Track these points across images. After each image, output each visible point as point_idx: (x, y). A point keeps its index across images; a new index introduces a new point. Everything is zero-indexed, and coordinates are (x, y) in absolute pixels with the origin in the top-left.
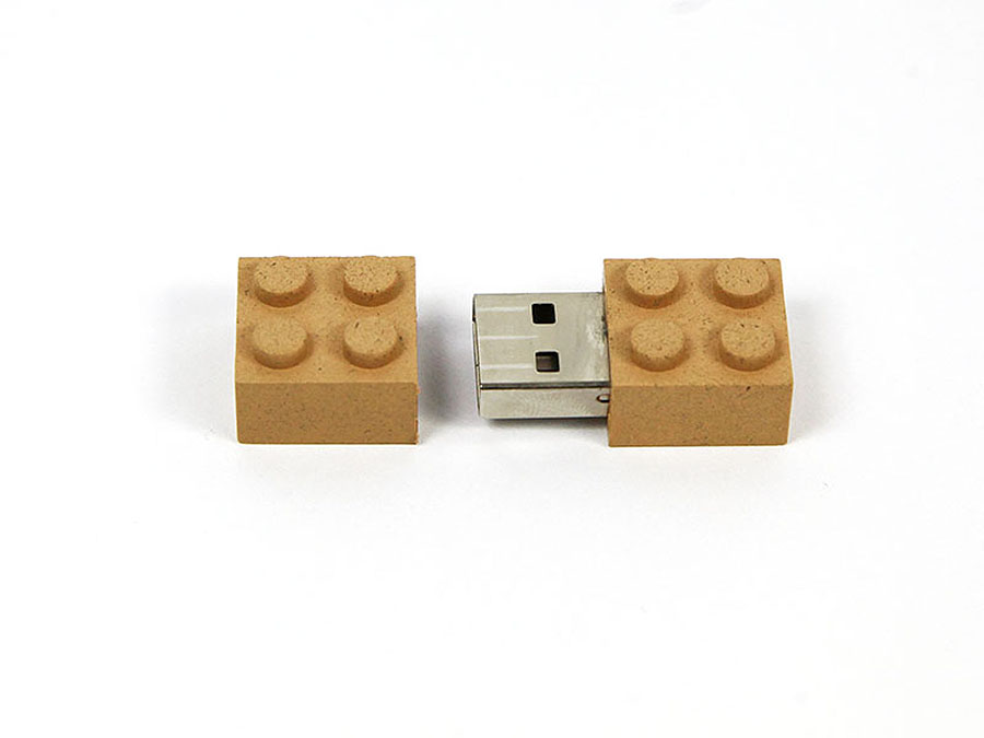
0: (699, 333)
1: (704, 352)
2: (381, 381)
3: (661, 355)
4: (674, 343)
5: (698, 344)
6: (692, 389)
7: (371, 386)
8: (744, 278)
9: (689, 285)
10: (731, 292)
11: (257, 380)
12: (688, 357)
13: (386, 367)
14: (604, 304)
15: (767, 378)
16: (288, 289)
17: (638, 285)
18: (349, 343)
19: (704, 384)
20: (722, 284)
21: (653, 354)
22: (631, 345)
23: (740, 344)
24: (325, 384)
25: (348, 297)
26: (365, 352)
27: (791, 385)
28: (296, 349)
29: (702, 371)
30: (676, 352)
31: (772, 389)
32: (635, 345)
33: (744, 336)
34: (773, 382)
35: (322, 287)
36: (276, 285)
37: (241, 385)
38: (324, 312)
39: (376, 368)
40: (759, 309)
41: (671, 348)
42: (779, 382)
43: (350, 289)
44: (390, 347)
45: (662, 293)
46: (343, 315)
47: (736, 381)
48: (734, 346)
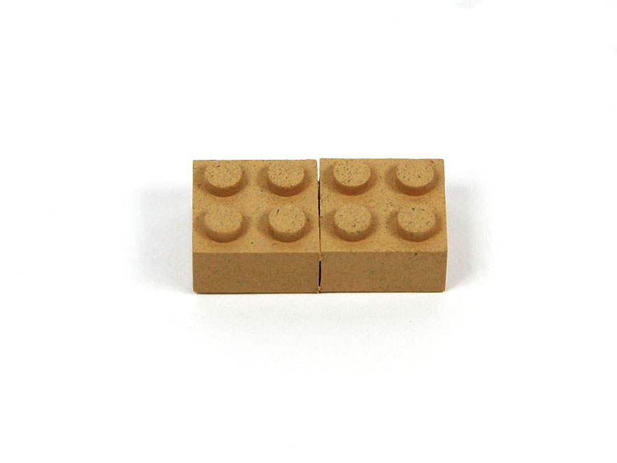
0: (384, 213)
1: (386, 227)
2: (295, 251)
3: (354, 230)
4: (364, 222)
5: (382, 221)
6: (375, 255)
7: (288, 255)
8: (416, 174)
9: (379, 179)
10: (407, 184)
11: (208, 250)
12: (375, 230)
13: (298, 241)
14: (319, 192)
15: (430, 247)
16: (228, 185)
17: (341, 179)
18: (272, 224)
19: (385, 251)
20: (400, 178)
21: (349, 229)
22: (334, 222)
23: (411, 223)
24: (256, 254)
25: (270, 190)
26: (284, 231)
27: (447, 251)
28: (235, 229)
29: (384, 242)
30: (365, 229)
31: (433, 255)
32: (337, 223)
33: (415, 217)
34: (433, 250)
35: (252, 182)
36: (219, 181)
37: (197, 254)
38: (254, 201)
39: (290, 242)
40: (426, 196)
41: (362, 224)
42: (437, 250)
43: (272, 184)
44: (301, 227)
45: (358, 184)
46: (267, 203)
47: (408, 249)
48: (407, 224)
